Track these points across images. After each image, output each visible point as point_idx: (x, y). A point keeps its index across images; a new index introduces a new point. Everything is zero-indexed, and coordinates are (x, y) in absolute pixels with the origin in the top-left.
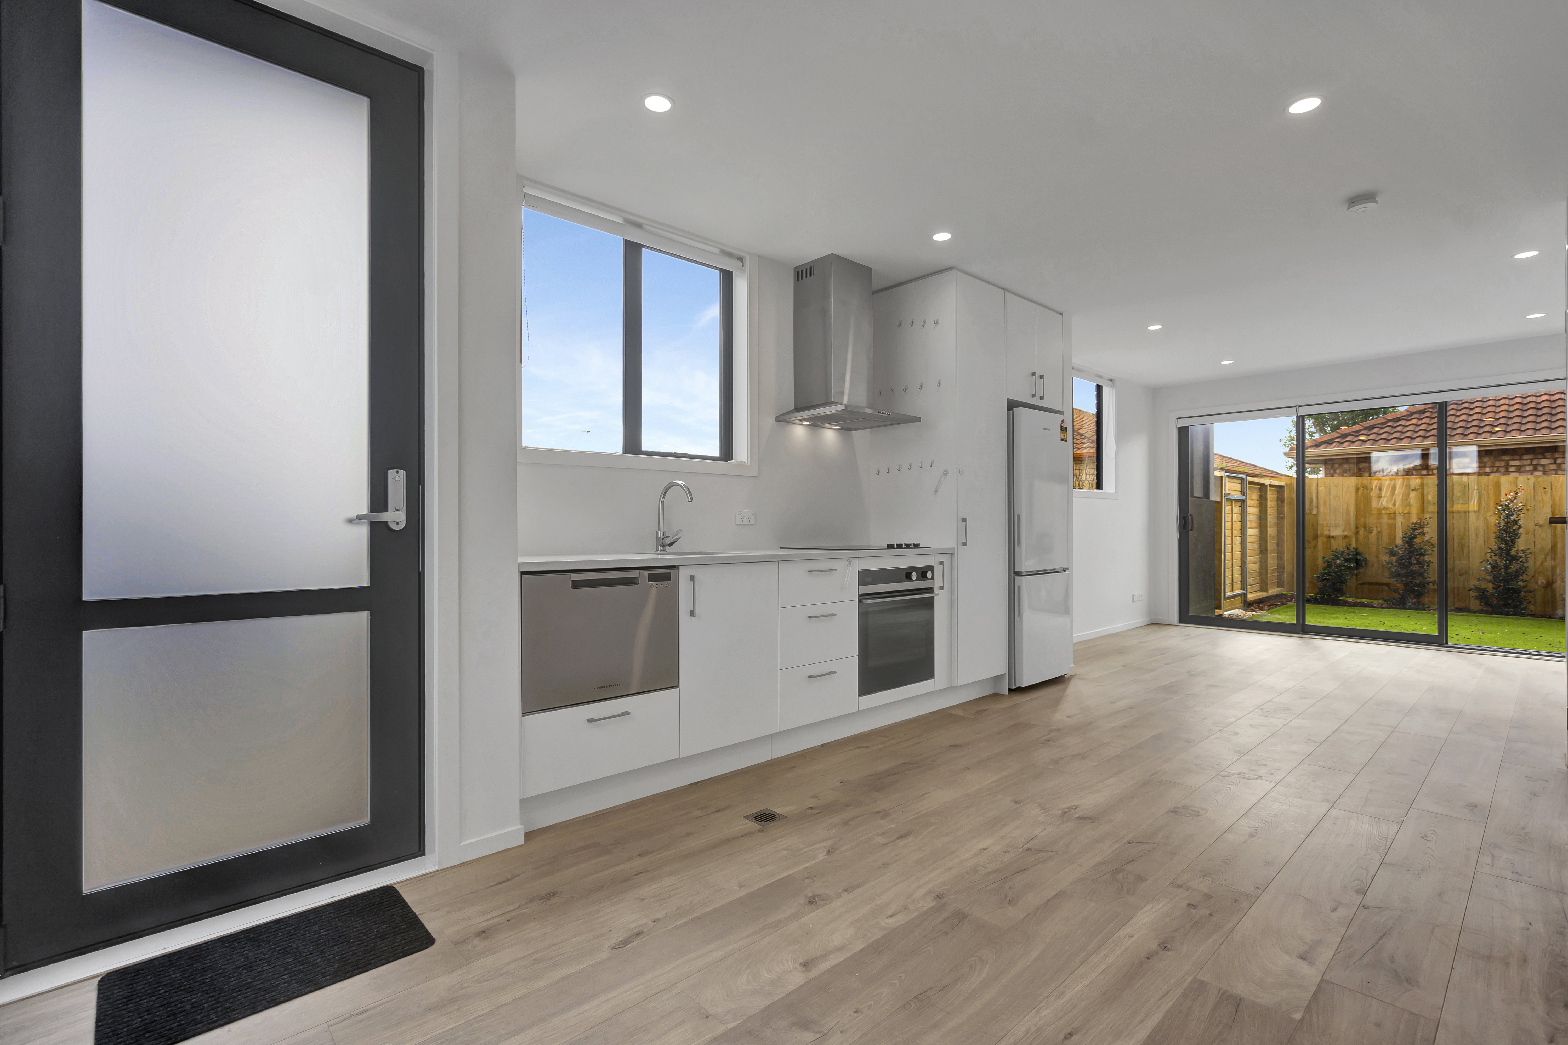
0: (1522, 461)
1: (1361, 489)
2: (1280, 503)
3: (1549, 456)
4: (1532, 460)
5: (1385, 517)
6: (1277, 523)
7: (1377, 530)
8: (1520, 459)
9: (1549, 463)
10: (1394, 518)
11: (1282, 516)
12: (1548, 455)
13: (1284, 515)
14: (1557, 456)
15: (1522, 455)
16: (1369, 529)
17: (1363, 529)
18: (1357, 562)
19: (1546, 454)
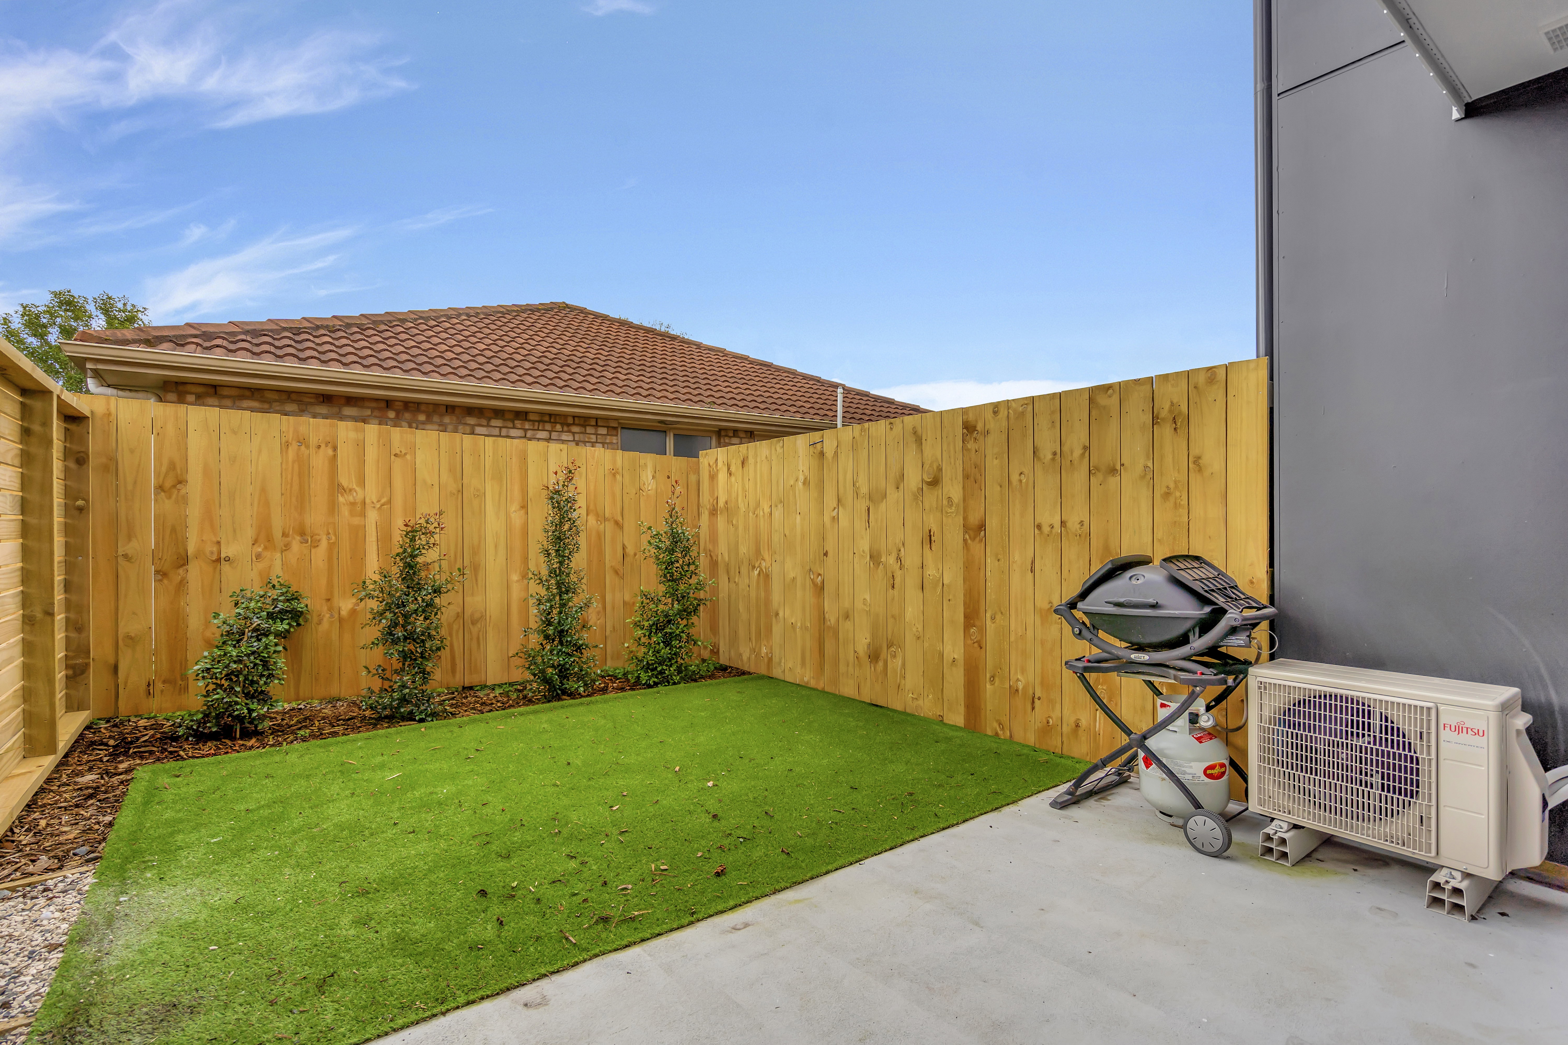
0: (490, 429)
1: (294, 446)
2: (72, 465)
3: (519, 426)
4: (500, 428)
5: (345, 511)
6: (66, 524)
7: (329, 539)
8: (488, 426)
9: (519, 435)
10: (363, 515)
11: (80, 503)
12: (518, 423)
13: (87, 501)
14: (527, 427)
15: (489, 419)
16: (312, 537)
17: (298, 538)
18: (296, 616)
19: (516, 422)
